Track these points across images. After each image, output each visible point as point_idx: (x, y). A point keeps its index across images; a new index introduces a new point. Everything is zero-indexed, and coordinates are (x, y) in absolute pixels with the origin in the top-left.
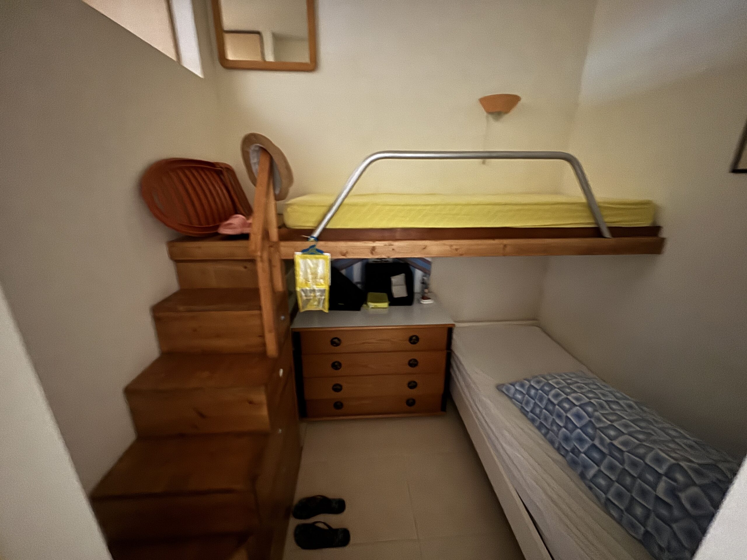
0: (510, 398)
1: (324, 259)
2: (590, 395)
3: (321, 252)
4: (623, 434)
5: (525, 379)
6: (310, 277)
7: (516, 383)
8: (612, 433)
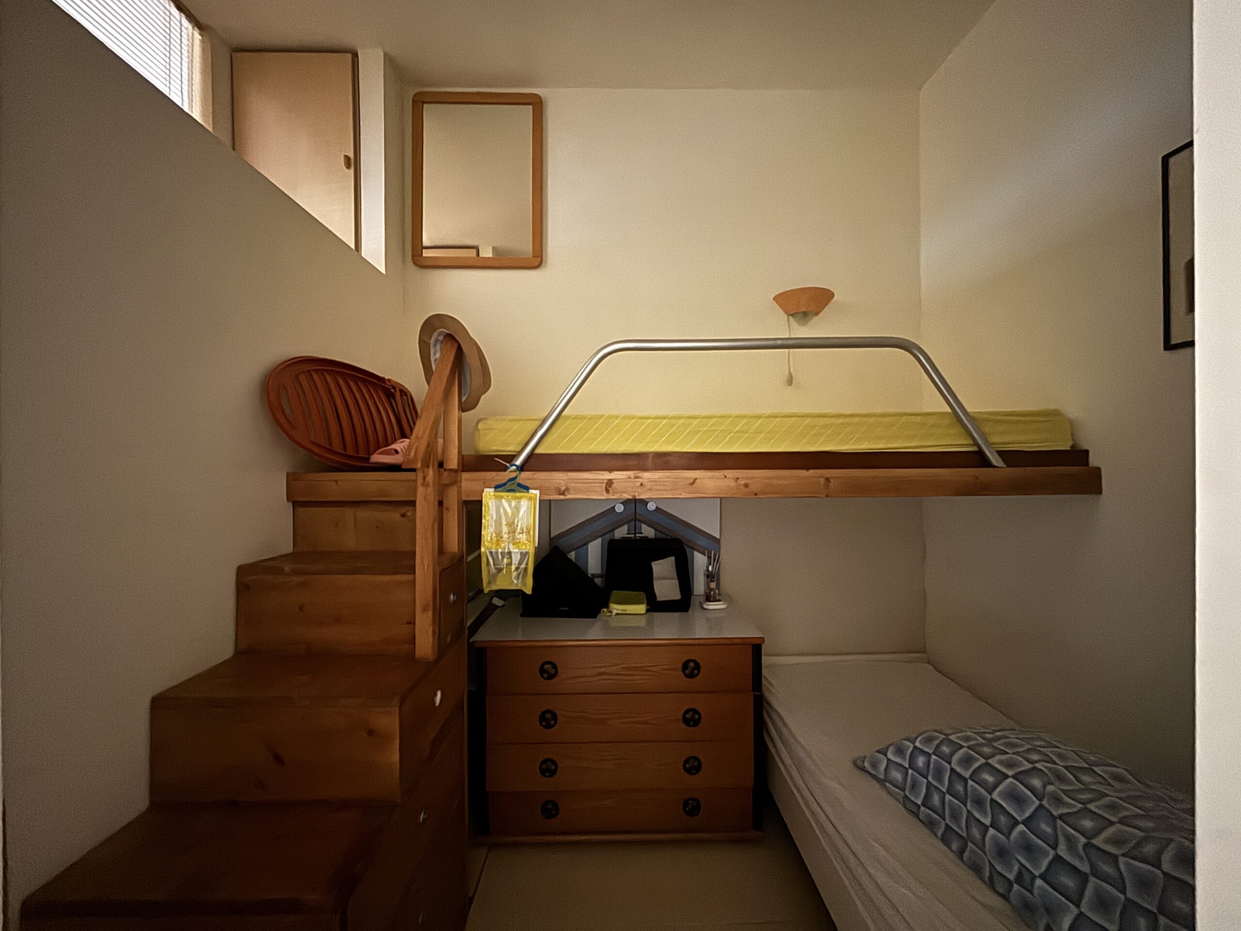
0: (882, 782)
1: (530, 499)
2: (1035, 757)
3: (527, 489)
4: (1112, 823)
5: (903, 740)
6: (505, 529)
7: (887, 748)
8: (1087, 824)
